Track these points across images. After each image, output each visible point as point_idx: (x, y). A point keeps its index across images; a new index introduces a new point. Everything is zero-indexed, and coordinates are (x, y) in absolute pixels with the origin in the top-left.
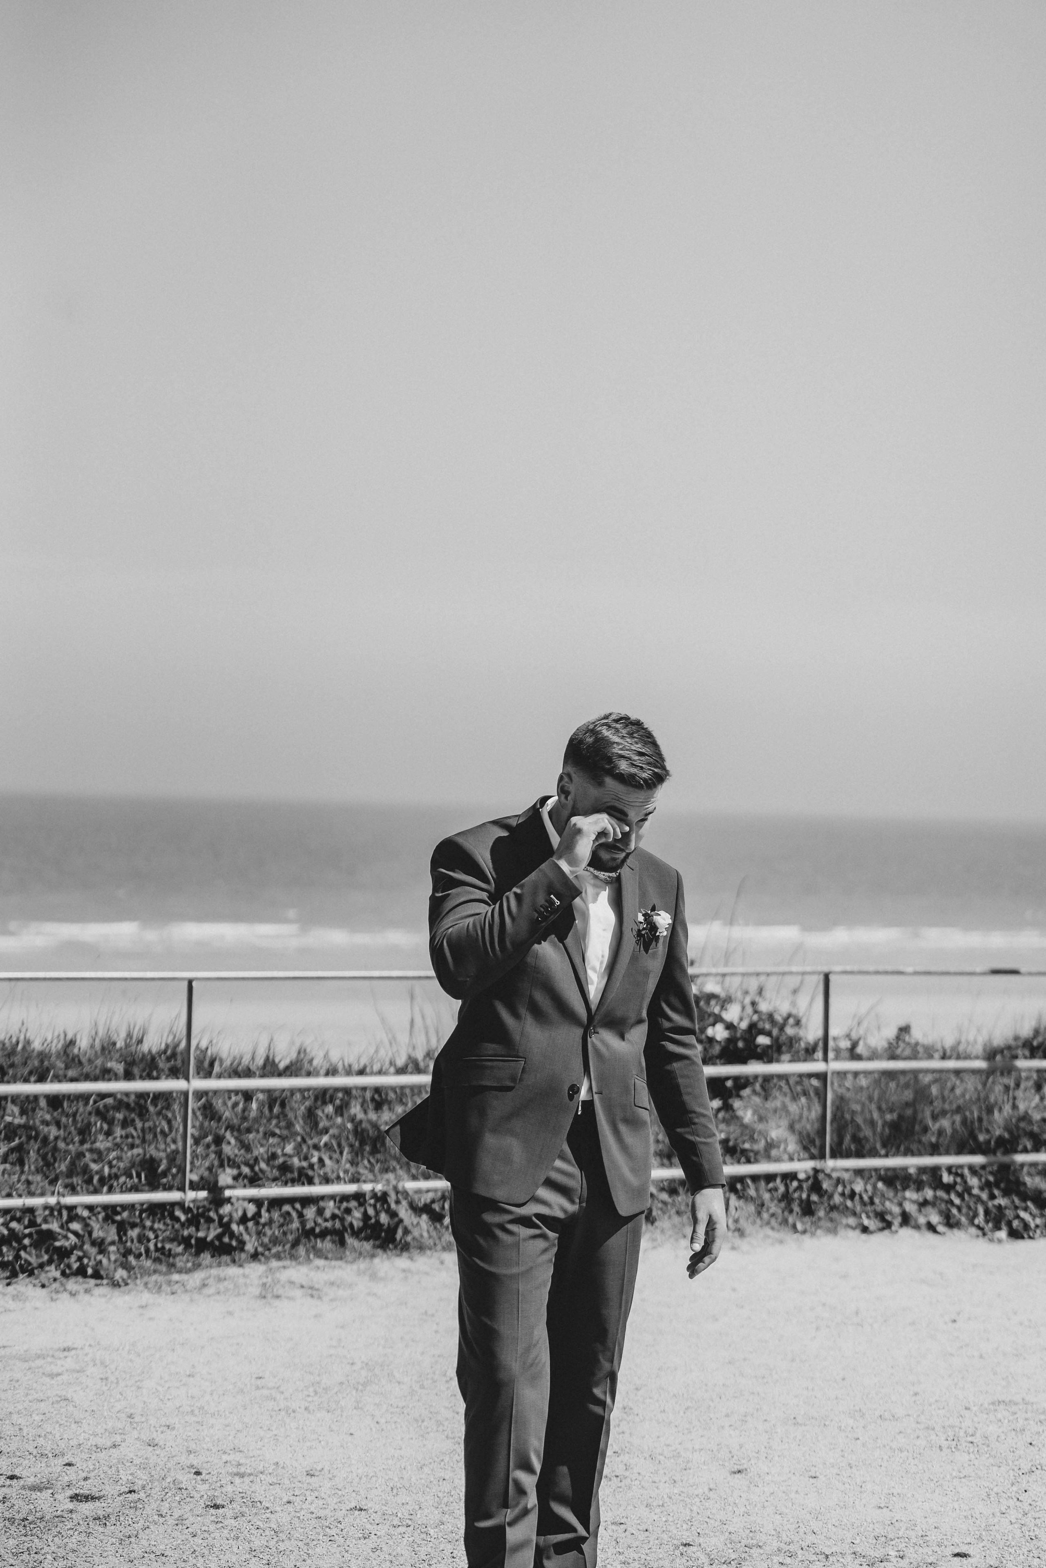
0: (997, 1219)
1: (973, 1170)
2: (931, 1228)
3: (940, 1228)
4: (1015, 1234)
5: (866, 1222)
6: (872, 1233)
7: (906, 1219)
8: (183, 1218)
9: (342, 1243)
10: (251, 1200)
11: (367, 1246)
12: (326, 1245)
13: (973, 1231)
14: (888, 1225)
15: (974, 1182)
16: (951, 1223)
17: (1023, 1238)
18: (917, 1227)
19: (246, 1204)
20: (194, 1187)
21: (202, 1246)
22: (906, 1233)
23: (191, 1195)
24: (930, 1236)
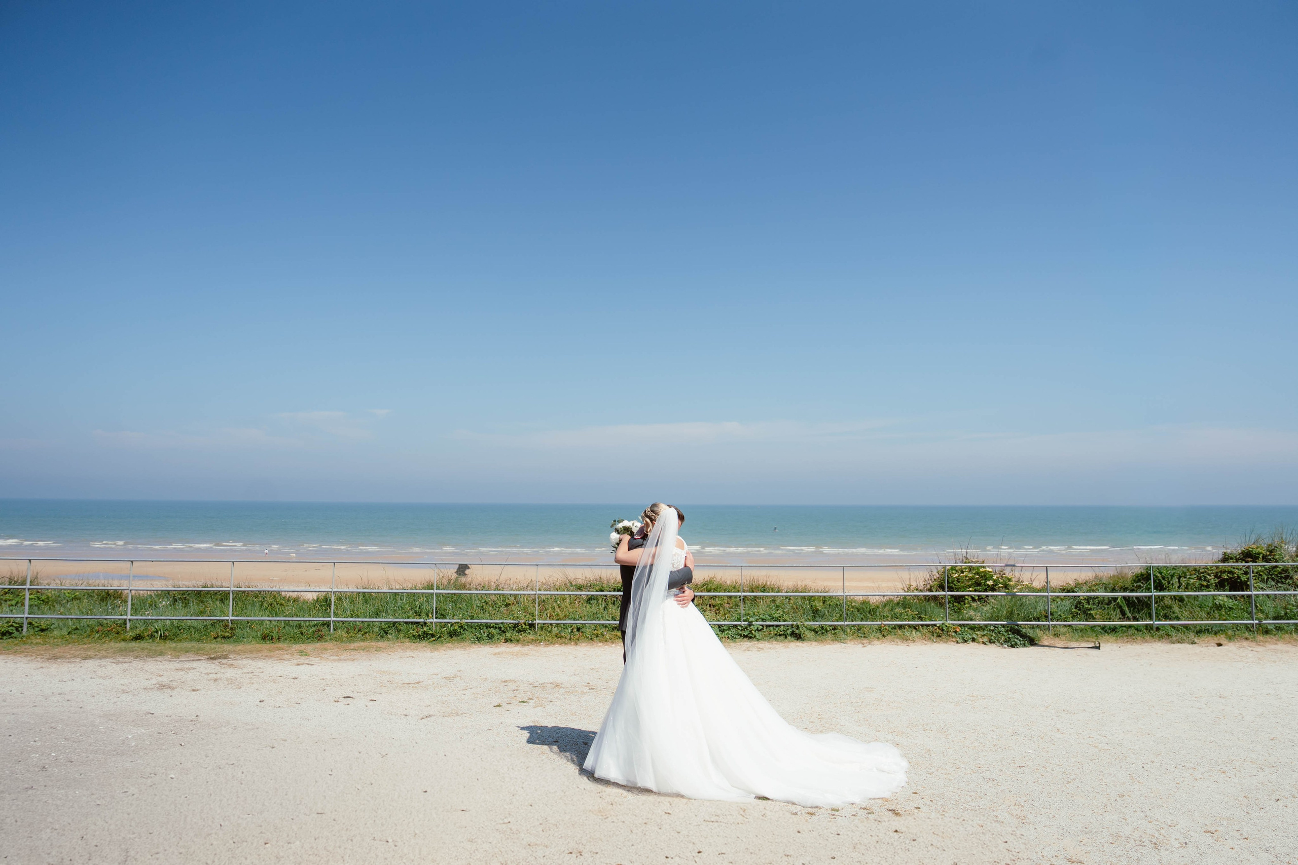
0: (1007, 641)
1: (1003, 626)
2: (984, 643)
3: (987, 643)
4: (1012, 646)
5: (958, 639)
6: (959, 643)
7: (974, 640)
8: (740, 629)
9: (786, 637)
10: (760, 625)
11: (793, 639)
12: (782, 637)
13: (998, 644)
14: (966, 641)
15: (1003, 629)
16: (991, 642)
17: (1014, 647)
18: (978, 642)
19: (758, 626)
20: (744, 621)
21: (745, 636)
22: (972, 644)
23: (743, 623)
24: (983, 646)
